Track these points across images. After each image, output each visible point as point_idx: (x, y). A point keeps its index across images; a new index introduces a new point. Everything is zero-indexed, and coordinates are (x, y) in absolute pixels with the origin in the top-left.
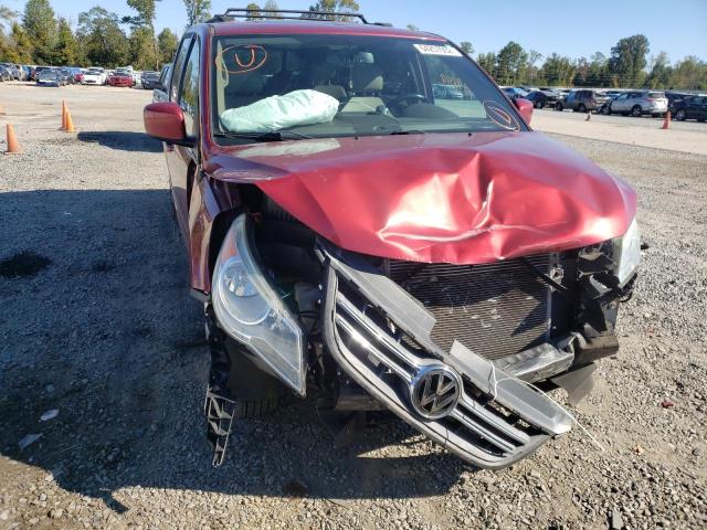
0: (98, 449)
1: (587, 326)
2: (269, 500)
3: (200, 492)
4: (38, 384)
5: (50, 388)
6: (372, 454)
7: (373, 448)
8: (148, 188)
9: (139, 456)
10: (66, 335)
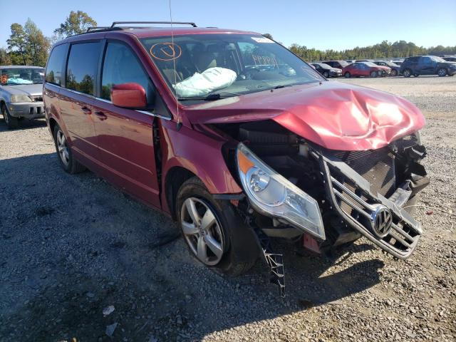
0: (167, 320)
1: (413, 175)
2: (296, 314)
3: (255, 322)
4: (78, 294)
5: (90, 295)
6: (325, 274)
7: (323, 271)
8: (21, 156)
9: (196, 316)
10: (64, 260)
